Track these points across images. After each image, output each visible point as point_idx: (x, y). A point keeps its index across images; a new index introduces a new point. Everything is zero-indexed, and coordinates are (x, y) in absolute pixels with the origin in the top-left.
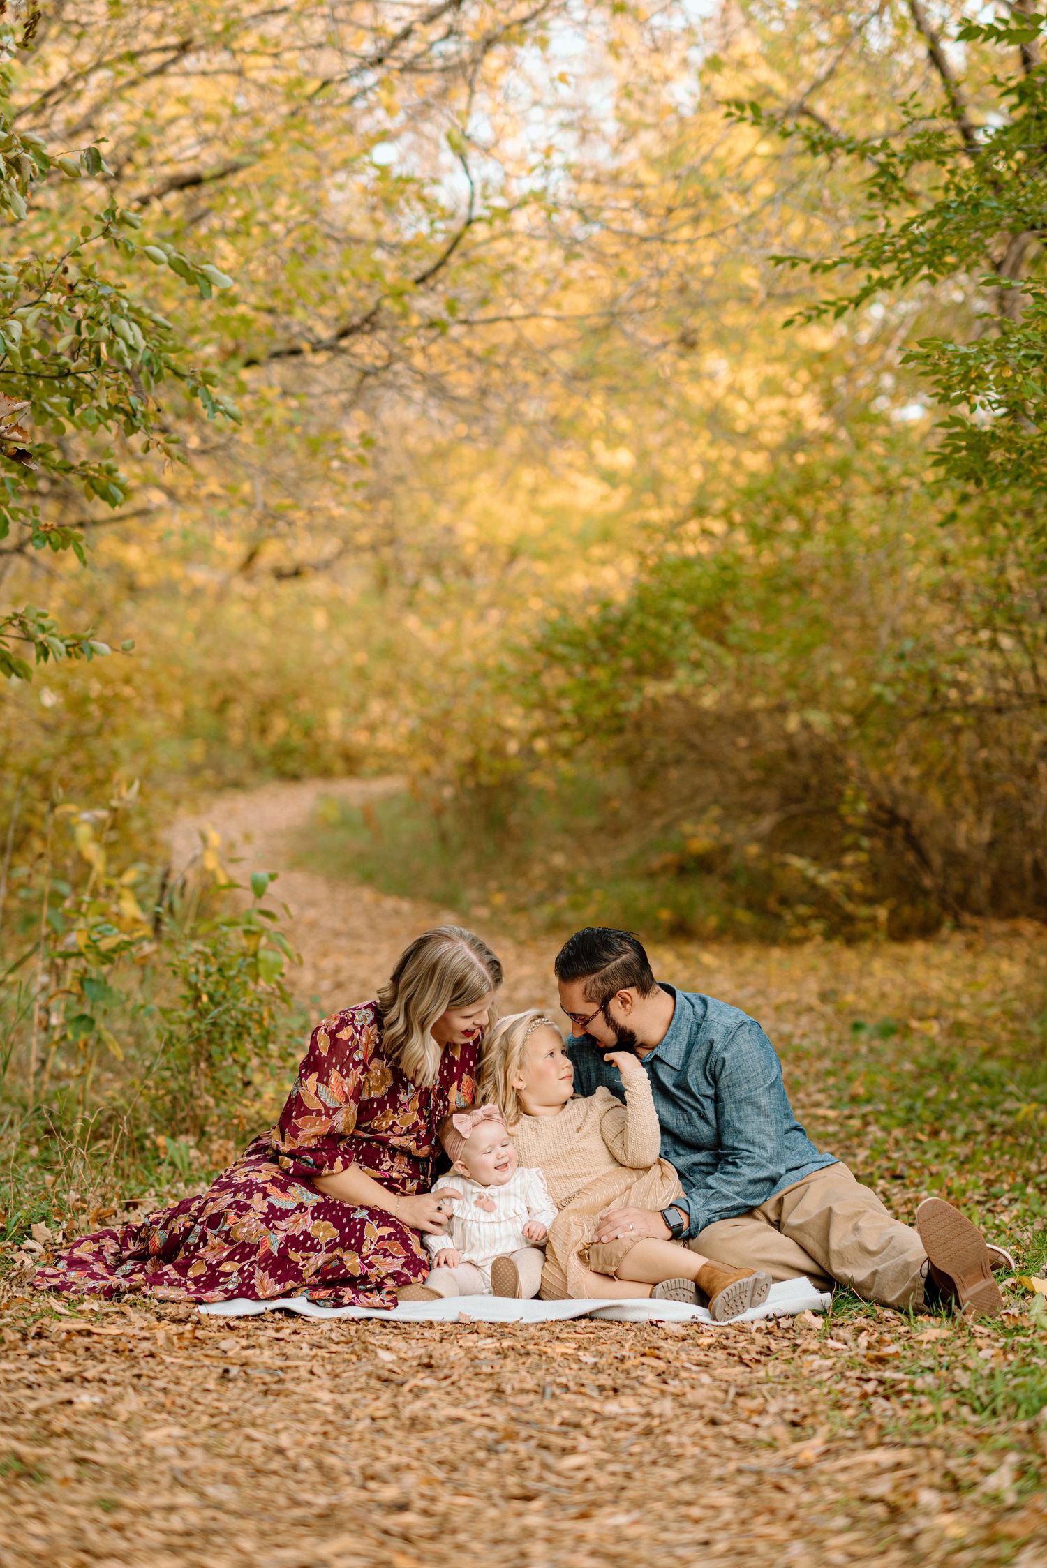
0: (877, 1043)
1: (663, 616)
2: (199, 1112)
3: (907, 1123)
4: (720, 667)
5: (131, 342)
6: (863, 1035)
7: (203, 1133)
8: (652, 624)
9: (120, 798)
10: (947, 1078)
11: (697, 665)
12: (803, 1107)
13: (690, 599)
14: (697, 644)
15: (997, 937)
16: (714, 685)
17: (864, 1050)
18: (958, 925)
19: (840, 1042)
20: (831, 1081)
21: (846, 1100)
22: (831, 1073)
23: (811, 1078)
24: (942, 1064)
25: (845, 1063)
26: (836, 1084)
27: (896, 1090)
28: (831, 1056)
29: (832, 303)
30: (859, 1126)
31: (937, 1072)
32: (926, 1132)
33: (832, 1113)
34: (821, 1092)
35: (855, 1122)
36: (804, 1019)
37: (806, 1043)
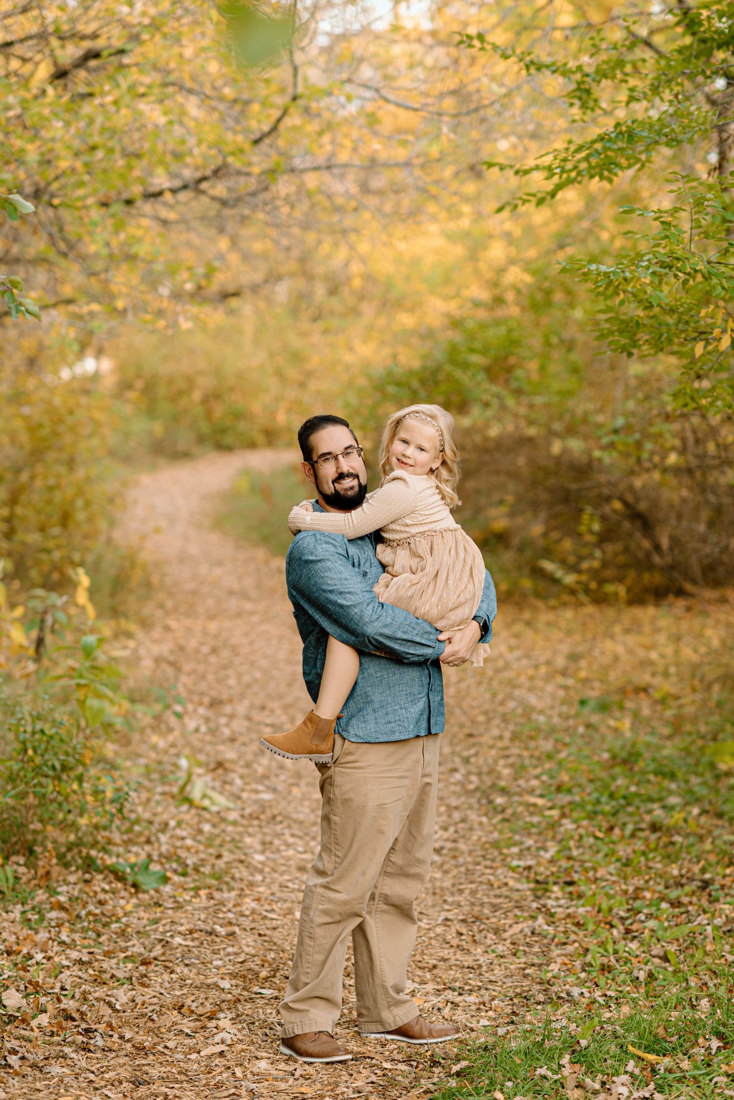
0: (595, 719)
1: (465, 366)
2: (30, 837)
3: (592, 815)
4: (503, 407)
6: (586, 710)
7: (31, 852)
8: (458, 374)
10: (631, 769)
11: (486, 405)
12: (520, 794)
13: (484, 353)
14: (487, 389)
15: (709, 602)
16: (498, 420)
17: (581, 729)
18: (680, 593)
19: (567, 718)
20: (547, 766)
21: (553, 789)
22: (550, 757)
23: (534, 762)
24: (631, 754)
25: (565, 745)
26: (550, 770)
27: (591, 781)
28: (556, 736)
29: (534, 195)
30: (556, 818)
31: (625, 762)
32: (603, 829)
33: (540, 802)
34: (537, 777)
35: (555, 813)
36: (550, 688)
37: (542, 719)
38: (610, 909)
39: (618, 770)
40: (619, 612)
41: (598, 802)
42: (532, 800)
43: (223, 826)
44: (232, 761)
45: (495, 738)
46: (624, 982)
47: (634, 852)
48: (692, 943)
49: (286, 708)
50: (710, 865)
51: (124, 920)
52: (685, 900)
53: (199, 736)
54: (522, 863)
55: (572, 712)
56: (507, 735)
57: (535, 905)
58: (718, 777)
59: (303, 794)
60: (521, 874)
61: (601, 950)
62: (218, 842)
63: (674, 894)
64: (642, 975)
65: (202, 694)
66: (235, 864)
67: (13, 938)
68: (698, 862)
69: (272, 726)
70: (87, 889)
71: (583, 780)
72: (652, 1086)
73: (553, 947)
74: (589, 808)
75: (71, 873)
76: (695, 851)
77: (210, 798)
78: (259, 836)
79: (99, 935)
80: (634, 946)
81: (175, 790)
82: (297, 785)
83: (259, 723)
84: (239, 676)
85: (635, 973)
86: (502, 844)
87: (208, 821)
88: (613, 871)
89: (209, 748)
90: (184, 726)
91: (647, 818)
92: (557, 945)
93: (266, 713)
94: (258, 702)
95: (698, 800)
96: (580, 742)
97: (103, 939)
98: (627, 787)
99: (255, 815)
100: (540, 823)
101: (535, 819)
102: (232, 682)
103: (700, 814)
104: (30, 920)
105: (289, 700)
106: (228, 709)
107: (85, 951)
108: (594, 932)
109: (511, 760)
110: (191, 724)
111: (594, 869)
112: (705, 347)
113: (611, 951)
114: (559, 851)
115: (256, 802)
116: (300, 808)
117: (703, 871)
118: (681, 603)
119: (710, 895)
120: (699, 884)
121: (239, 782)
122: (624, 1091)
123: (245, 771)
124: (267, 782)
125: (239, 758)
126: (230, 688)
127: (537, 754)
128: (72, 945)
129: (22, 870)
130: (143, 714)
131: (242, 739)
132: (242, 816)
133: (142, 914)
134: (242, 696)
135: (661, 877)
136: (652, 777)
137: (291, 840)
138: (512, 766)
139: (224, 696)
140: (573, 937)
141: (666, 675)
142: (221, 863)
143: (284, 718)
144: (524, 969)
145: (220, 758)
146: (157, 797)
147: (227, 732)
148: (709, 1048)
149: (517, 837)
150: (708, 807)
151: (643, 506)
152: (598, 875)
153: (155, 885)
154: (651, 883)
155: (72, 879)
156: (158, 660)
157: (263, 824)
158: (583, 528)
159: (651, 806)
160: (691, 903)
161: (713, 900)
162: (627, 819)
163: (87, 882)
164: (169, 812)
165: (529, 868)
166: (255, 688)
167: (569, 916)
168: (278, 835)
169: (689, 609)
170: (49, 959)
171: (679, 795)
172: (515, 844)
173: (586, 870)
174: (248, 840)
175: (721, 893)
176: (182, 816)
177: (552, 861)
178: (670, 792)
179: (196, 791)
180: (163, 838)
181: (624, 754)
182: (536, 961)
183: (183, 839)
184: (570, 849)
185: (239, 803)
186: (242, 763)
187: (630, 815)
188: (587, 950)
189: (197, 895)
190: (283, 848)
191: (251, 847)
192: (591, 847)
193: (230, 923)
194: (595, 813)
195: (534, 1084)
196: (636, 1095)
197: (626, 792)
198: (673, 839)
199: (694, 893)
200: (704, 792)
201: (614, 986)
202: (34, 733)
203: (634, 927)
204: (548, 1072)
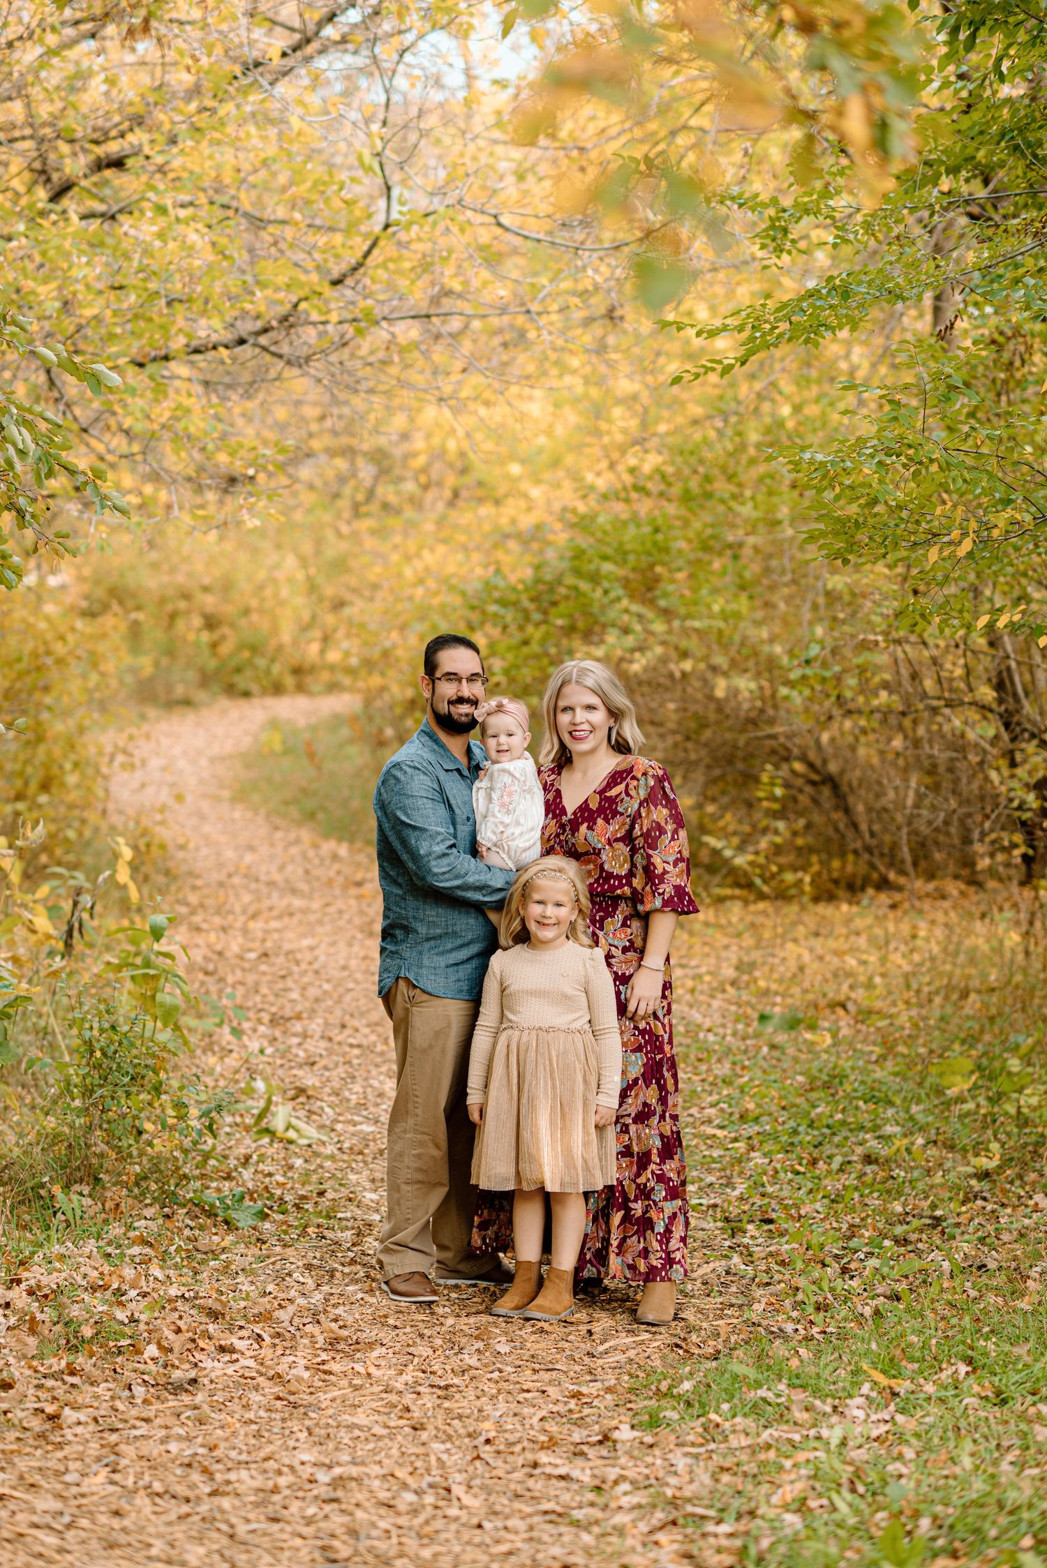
0: (780, 1038)
1: (595, 578)
2: (93, 1160)
3: (789, 1147)
5: (21, 446)
6: (770, 1029)
7: (97, 1180)
8: (586, 588)
9: (25, 838)
10: (835, 1094)
11: (626, 630)
13: (621, 561)
14: (627, 607)
16: (643, 651)
17: (765, 1050)
19: (745, 1037)
20: (725, 1092)
21: (735, 1118)
22: (727, 1082)
23: (707, 1087)
24: (833, 1076)
25: (744, 1068)
26: (729, 1096)
27: (784, 1108)
28: (731, 1057)
30: (743, 1151)
31: (826, 1086)
32: (804, 1163)
33: (720, 1133)
34: (712, 1106)
35: (741, 1145)
36: (716, 1004)
37: (711, 1038)
38: (822, 1246)
39: (814, 1095)
40: (803, 910)
41: (795, 1132)
42: (710, 1131)
43: (318, 1161)
44: (314, 1087)
46: (845, 1319)
47: (845, 1187)
48: (924, 1282)
50: (941, 1201)
51: (223, 1257)
52: (913, 1237)
53: (267, 1058)
54: (704, 1201)
55: (750, 1030)
57: (727, 1243)
58: (948, 1104)
60: (704, 1212)
61: (814, 1288)
62: (314, 1178)
63: (899, 1230)
64: (868, 1311)
65: (261, 1010)
66: (343, 1202)
67: (95, 1274)
68: (926, 1198)
69: (359, 1046)
70: (168, 1224)
71: (774, 1108)
72: (892, 1407)
73: (754, 1287)
74: (784, 1138)
75: (146, 1207)
76: (920, 1186)
77: (297, 1131)
78: (366, 1173)
79: (197, 1273)
80: (854, 1283)
81: (249, 1121)
83: (340, 1044)
84: (304, 988)
85: (860, 1309)
87: (298, 1155)
88: (820, 1209)
89: (282, 1073)
90: (244, 1046)
91: (859, 1150)
92: (759, 1286)
93: (347, 1032)
94: (334, 1021)
95: (922, 1129)
96: (764, 1064)
97: (202, 1276)
98: (831, 1116)
99: (356, 1149)
100: (721, 1157)
101: (716, 1153)
102: (295, 995)
103: (926, 1145)
104: (109, 1255)
106: (298, 1027)
108: (802, 1271)
110: (254, 1046)
111: (798, 1206)
112: (940, 552)
113: (826, 1289)
114: (750, 1188)
115: (353, 1135)
117: (934, 1207)
119: (943, 1233)
120: (928, 1221)
121: (328, 1111)
122: (860, 1414)
123: (335, 1099)
124: (364, 1113)
125: (324, 1084)
128: (167, 1281)
129: (89, 1201)
131: (322, 1063)
132: (340, 1150)
133: (244, 1251)
135: (881, 1213)
136: (861, 1103)
139: (289, 1013)
141: (870, 987)
142: (325, 1202)
143: (373, 1038)
144: (721, 1309)
145: (299, 1084)
146: (228, 1129)
147: (302, 1054)
148: (957, 1372)
150: (934, 1137)
151: (832, 769)
152: (803, 1212)
153: (250, 1222)
154: (869, 1220)
155: (149, 1212)
158: (759, 794)
159: (861, 1135)
160: (920, 1240)
161: (948, 1237)
162: (833, 1151)
163: (167, 1217)
164: (247, 1144)
165: (715, 1206)
166: (328, 1003)
167: (771, 1254)
170: (145, 1295)
171: (898, 1124)
173: (786, 1207)
174: (353, 1177)
175: (958, 1231)
176: (263, 1150)
177: (741, 1199)
178: (887, 1121)
179: (280, 1117)
180: (247, 1174)
181: (825, 1078)
182: (735, 1301)
183: (270, 1175)
184: (763, 1185)
185: (334, 1135)
186: (327, 1090)
187: (837, 1146)
188: (797, 1289)
189: (304, 1233)
191: (358, 1184)
192: (789, 1183)
193: (353, 1262)
194: (792, 1144)
195: (755, 1405)
196: (874, 1417)
197: (830, 1121)
198: (894, 1174)
199: (921, 1231)
200: (930, 1119)
201: (833, 1323)
202: (102, 1031)
203: (853, 1266)
204: (770, 1396)
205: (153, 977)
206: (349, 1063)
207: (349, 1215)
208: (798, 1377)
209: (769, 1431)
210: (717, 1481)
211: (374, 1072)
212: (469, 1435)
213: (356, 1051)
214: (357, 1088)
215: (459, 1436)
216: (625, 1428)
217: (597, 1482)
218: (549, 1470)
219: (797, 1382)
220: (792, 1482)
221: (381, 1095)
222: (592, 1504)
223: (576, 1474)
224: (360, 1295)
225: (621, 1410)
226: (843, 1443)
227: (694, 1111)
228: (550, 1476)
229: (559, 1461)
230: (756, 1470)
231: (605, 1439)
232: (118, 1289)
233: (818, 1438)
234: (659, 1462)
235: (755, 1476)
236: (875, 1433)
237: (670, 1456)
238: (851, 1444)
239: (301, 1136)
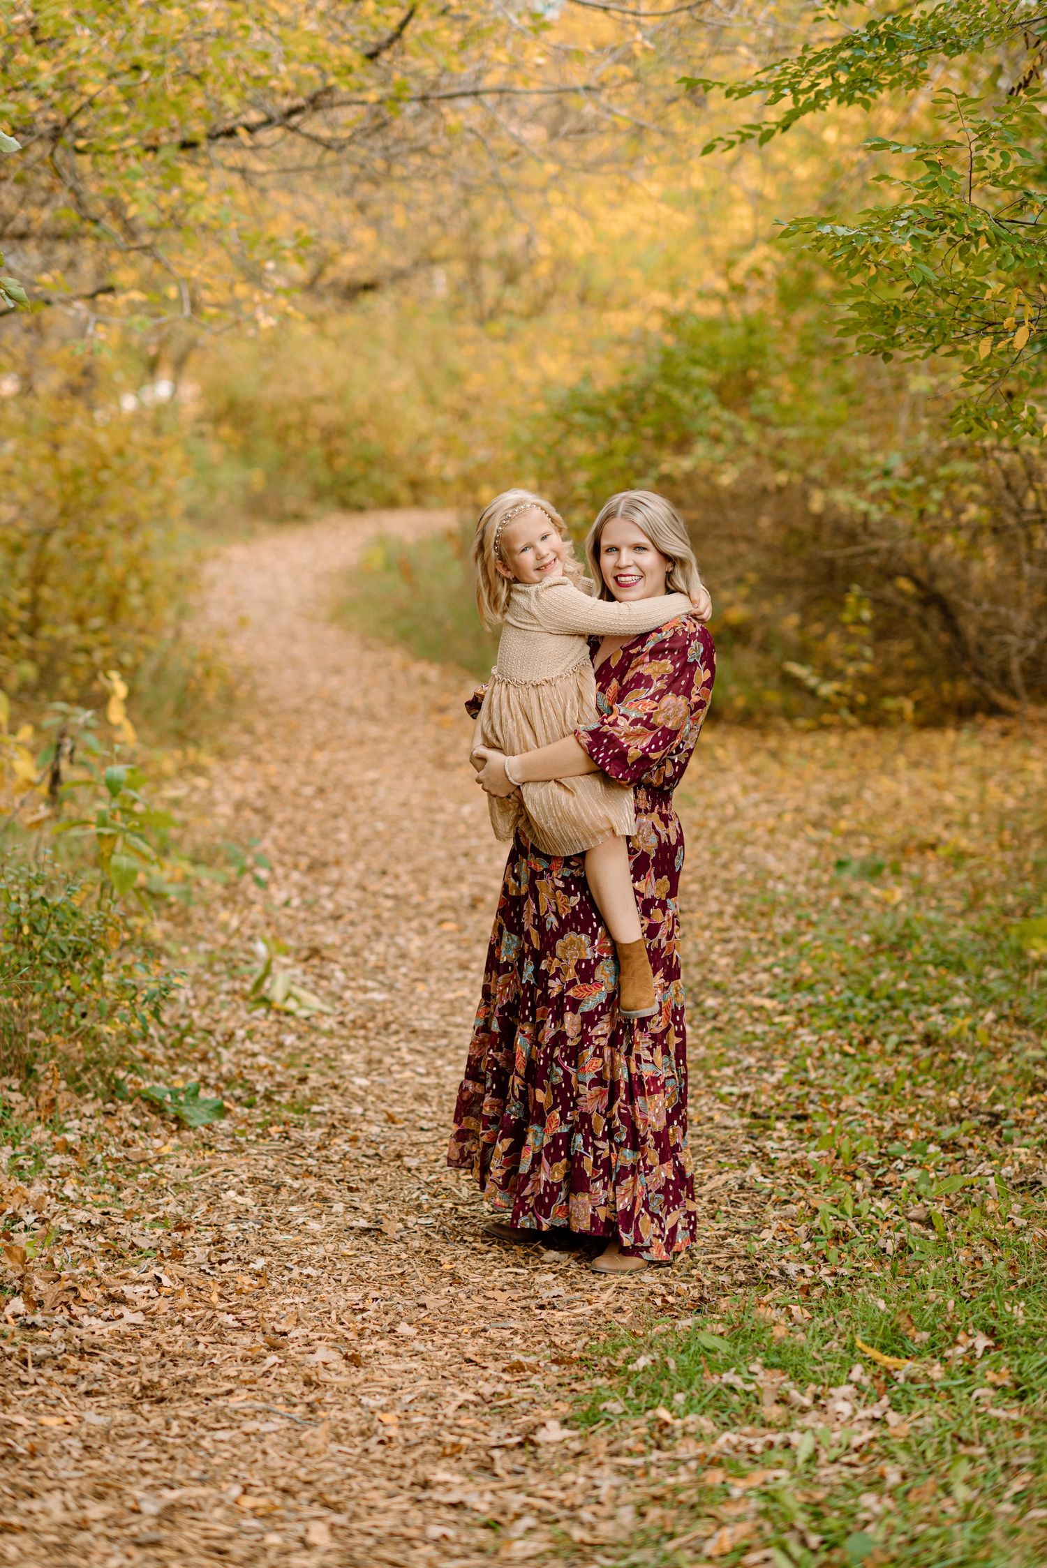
0: (857, 888)
1: (686, 384)
2: (27, 1050)
3: (841, 1023)
4: (740, 442)
6: (846, 876)
7: (30, 1071)
8: (676, 395)
10: (901, 958)
11: (716, 439)
12: (741, 994)
13: (713, 367)
14: (717, 416)
16: (733, 462)
17: (836, 902)
18: (994, 710)
19: (818, 886)
20: (782, 954)
21: (788, 985)
22: (787, 941)
23: (764, 948)
24: (902, 937)
25: (811, 923)
26: (786, 959)
27: (843, 974)
28: (798, 912)
29: (758, 127)
30: (790, 1026)
32: (855, 1042)
33: (768, 1004)
34: (767, 970)
35: (789, 1020)
36: (797, 845)
37: (781, 887)
38: (854, 1154)
39: (882, 959)
40: (904, 738)
41: (851, 1003)
42: (757, 1001)
43: (313, 1037)
44: (333, 946)
45: (711, 915)
46: (864, 1256)
47: (897, 1073)
48: (967, 1202)
49: (415, 872)
50: (1004, 1092)
51: (157, 1167)
52: (964, 1141)
53: (289, 911)
54: (735, 1090)
55: (825, 878)
56: (730, 910)
57: (747, 1148)
58: (1025, 970)
59: (432, 993)
60: (733, 1104)
61: (836, 1211)
62: (304, 1059)
63: (947, 1132)
64: (890, 1247)
65: (299, 853)
66: (326, 1090)
68: (988, 1088)
69: (394, 897)
70: (108, 1125)
71: (833, 974)
72: (885, 1401)
73: (768, 1207)
74: (838, 1012)
75: (86, 1101)
76: (983, 1072)
77: (297, 999)
78: (364, 1052)
79: (119, 1189)
80: (883, 1205)
81: (248, 987)
82: (424, 980)
83: (374, 894)
84: (355, 828)
85: (881, 1243)
86: (710, 1063)
87: (291, 1030)
88: (865, 1102)
89: (301, 929)
90: (269, 898)
91: (920, 1027)
92: (775, 1204)
93: (387, 879)
94: (377, 866)
95: (994, 1001)
96: (833, 919)
97: (125, 1194)
98: (894, 984)
99: (359, 1022)
100: (765, 1033)
101: (759, 1029)
102: (343, 836)
103: (996, 1022)
104: (21, 1167)
105: (421, 861)
106: (334, 874)
107: (98, 1210)
108: (828, 1185)
109: (731, 946)
110: (280, 896)
111: (839, 1098)
112: (994, 344)
113: (850, 1211)
114: (791, 1073)
115: (361, 1004)
116: (425, 1013)
117: (994, 1100)
118: (995, 724)
119: (1000, 1134)
120: (986, 1118)
121: (340, 975)
122: (845, 1408)
123: (351, 960)
124: (381, 977)
125: (344, 943)
126: (339, 844)
127: (769, 937)
128: (80, 1203)
129: (16, 1097)
130: (211, 881)
131: (349, 916)
132: (341, 1023)
133: (183, 1159)
134: (356, 856)
135: (931, 1108)
136: (930, 969)
137: (408, 1058)
138: (732, 953)
139: (330, 857)
140: (798, 1193)
141: (966, 825)
142: (305, 1090)
143: (412, 887)
144: (724, 1238)
145: (317, 943)
146: (223, 997)
147: (329, 906)
148: (973, 1347)
149: (732, 1054)
150: (1006, 1011)
151: (943, 585)
152: (843, 1106)
153: (207, 1120)
154: (918, 1117)
155: (88, 1109)
156: (239, 806)
157: (372, 1035)
158: (847, 617)
159: (925, 1009)
160: (971, 1145)
161: (1005, 1141)
162: (890, 1028)
163: (108, 1114)
164: (235, 1018)
165: (745, 1096)
166: (377, 845)
167: (795, 1163)
168: (391, 1051)
169: (1005, 734)
170: (44, 1221)
171: (967, 994)
172: (728, 1065)
173: (826, 1100)
174: (347, 1057)
175: (1016, 1132)
176: (256, 1023)
177: (778, 1087)
178: (955, 989)
179: (277, 988)
180: (226, 1054)
181: (893, 938)
182: (742, 1226)
183: (254, 1055)
184: (806, 1070)
185: (337, 1005)
186: (347, 949)
187: (894, 1022)
188: (816, 1211)
189: (266, 1134)
190: (396, 1068)
191: (351, 1067)
192: (835, 1068)
193: (309, 1173)
194: (846, 1019)
195: (716, 1397)
196: (862, 1414)
197: (891, 991)
198: (954, 1056)
199: (977, 1131)
200: (1004, 989)
201: (849, 1261)
202: (31, 903)
203: (887, 1179)
204: (737, 1381)
205: (110, 836)
206: (378, 917)
207: (326, 1108)
208: (779, 1353)
209: (728, 1435)
210: (643, 1515)
211: (404, 927)
212: (362, 1433)
213: (389, 903)
214: (380, 947)
215: (350, 1434)
216: (553, 1425)
217: (494, 1515)
218: (438, 1495)
219: (776, 1360)
220: (739, 1519)
221: (403, 956)
222: (481, 1550)
223: (472, 1500)
224: (300, 1220)
225: (563, 1391)
226: (813, 1458)
227: (744, 976)
228: (438, 1504)
229: (457, 1479)
230: (695, 1499)
231: (527, 1442)
232: (14, 1214)
233: (787, 1445)
234: (581, 1480)
235: (693, 1507)
236: (856, 1441)
237: (596, 1473)
238: (824, 1457)
239: (301, 1006)
